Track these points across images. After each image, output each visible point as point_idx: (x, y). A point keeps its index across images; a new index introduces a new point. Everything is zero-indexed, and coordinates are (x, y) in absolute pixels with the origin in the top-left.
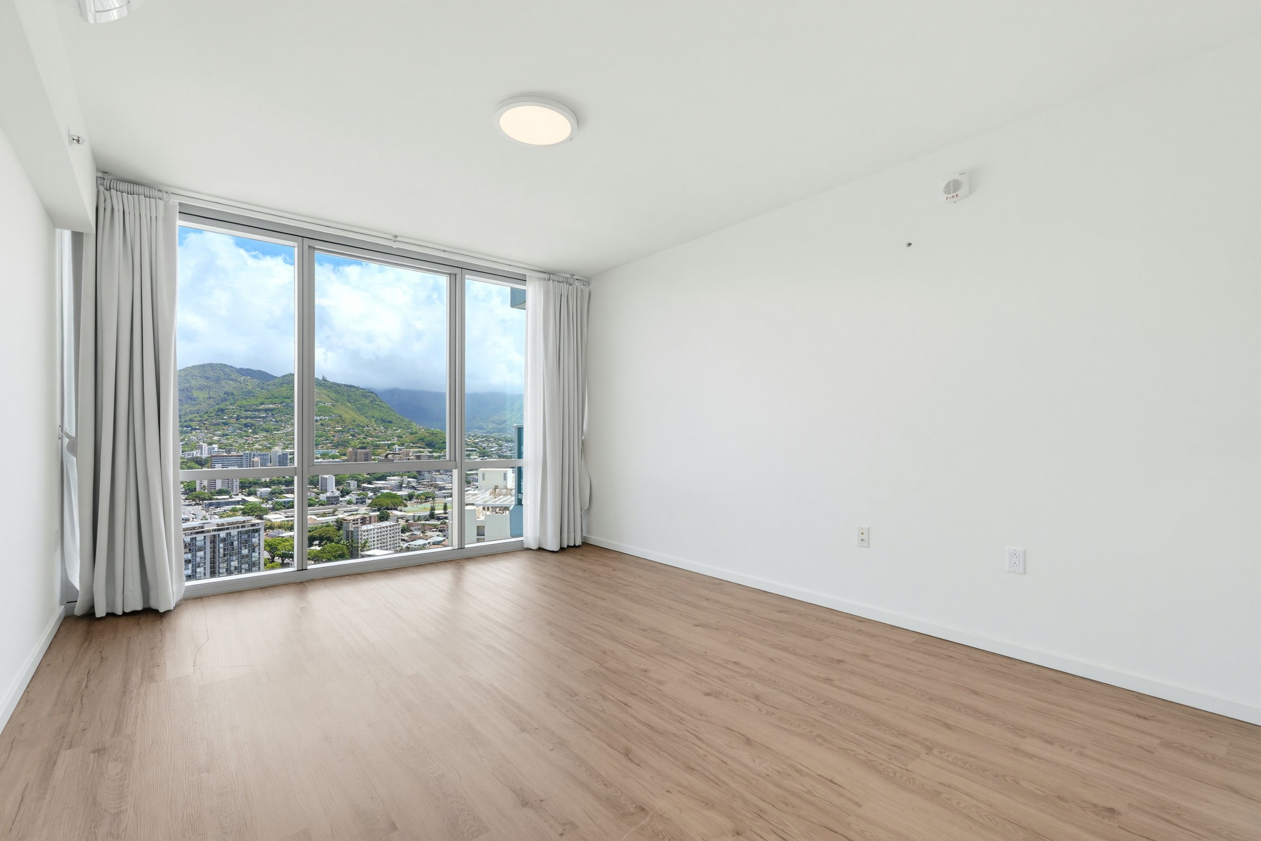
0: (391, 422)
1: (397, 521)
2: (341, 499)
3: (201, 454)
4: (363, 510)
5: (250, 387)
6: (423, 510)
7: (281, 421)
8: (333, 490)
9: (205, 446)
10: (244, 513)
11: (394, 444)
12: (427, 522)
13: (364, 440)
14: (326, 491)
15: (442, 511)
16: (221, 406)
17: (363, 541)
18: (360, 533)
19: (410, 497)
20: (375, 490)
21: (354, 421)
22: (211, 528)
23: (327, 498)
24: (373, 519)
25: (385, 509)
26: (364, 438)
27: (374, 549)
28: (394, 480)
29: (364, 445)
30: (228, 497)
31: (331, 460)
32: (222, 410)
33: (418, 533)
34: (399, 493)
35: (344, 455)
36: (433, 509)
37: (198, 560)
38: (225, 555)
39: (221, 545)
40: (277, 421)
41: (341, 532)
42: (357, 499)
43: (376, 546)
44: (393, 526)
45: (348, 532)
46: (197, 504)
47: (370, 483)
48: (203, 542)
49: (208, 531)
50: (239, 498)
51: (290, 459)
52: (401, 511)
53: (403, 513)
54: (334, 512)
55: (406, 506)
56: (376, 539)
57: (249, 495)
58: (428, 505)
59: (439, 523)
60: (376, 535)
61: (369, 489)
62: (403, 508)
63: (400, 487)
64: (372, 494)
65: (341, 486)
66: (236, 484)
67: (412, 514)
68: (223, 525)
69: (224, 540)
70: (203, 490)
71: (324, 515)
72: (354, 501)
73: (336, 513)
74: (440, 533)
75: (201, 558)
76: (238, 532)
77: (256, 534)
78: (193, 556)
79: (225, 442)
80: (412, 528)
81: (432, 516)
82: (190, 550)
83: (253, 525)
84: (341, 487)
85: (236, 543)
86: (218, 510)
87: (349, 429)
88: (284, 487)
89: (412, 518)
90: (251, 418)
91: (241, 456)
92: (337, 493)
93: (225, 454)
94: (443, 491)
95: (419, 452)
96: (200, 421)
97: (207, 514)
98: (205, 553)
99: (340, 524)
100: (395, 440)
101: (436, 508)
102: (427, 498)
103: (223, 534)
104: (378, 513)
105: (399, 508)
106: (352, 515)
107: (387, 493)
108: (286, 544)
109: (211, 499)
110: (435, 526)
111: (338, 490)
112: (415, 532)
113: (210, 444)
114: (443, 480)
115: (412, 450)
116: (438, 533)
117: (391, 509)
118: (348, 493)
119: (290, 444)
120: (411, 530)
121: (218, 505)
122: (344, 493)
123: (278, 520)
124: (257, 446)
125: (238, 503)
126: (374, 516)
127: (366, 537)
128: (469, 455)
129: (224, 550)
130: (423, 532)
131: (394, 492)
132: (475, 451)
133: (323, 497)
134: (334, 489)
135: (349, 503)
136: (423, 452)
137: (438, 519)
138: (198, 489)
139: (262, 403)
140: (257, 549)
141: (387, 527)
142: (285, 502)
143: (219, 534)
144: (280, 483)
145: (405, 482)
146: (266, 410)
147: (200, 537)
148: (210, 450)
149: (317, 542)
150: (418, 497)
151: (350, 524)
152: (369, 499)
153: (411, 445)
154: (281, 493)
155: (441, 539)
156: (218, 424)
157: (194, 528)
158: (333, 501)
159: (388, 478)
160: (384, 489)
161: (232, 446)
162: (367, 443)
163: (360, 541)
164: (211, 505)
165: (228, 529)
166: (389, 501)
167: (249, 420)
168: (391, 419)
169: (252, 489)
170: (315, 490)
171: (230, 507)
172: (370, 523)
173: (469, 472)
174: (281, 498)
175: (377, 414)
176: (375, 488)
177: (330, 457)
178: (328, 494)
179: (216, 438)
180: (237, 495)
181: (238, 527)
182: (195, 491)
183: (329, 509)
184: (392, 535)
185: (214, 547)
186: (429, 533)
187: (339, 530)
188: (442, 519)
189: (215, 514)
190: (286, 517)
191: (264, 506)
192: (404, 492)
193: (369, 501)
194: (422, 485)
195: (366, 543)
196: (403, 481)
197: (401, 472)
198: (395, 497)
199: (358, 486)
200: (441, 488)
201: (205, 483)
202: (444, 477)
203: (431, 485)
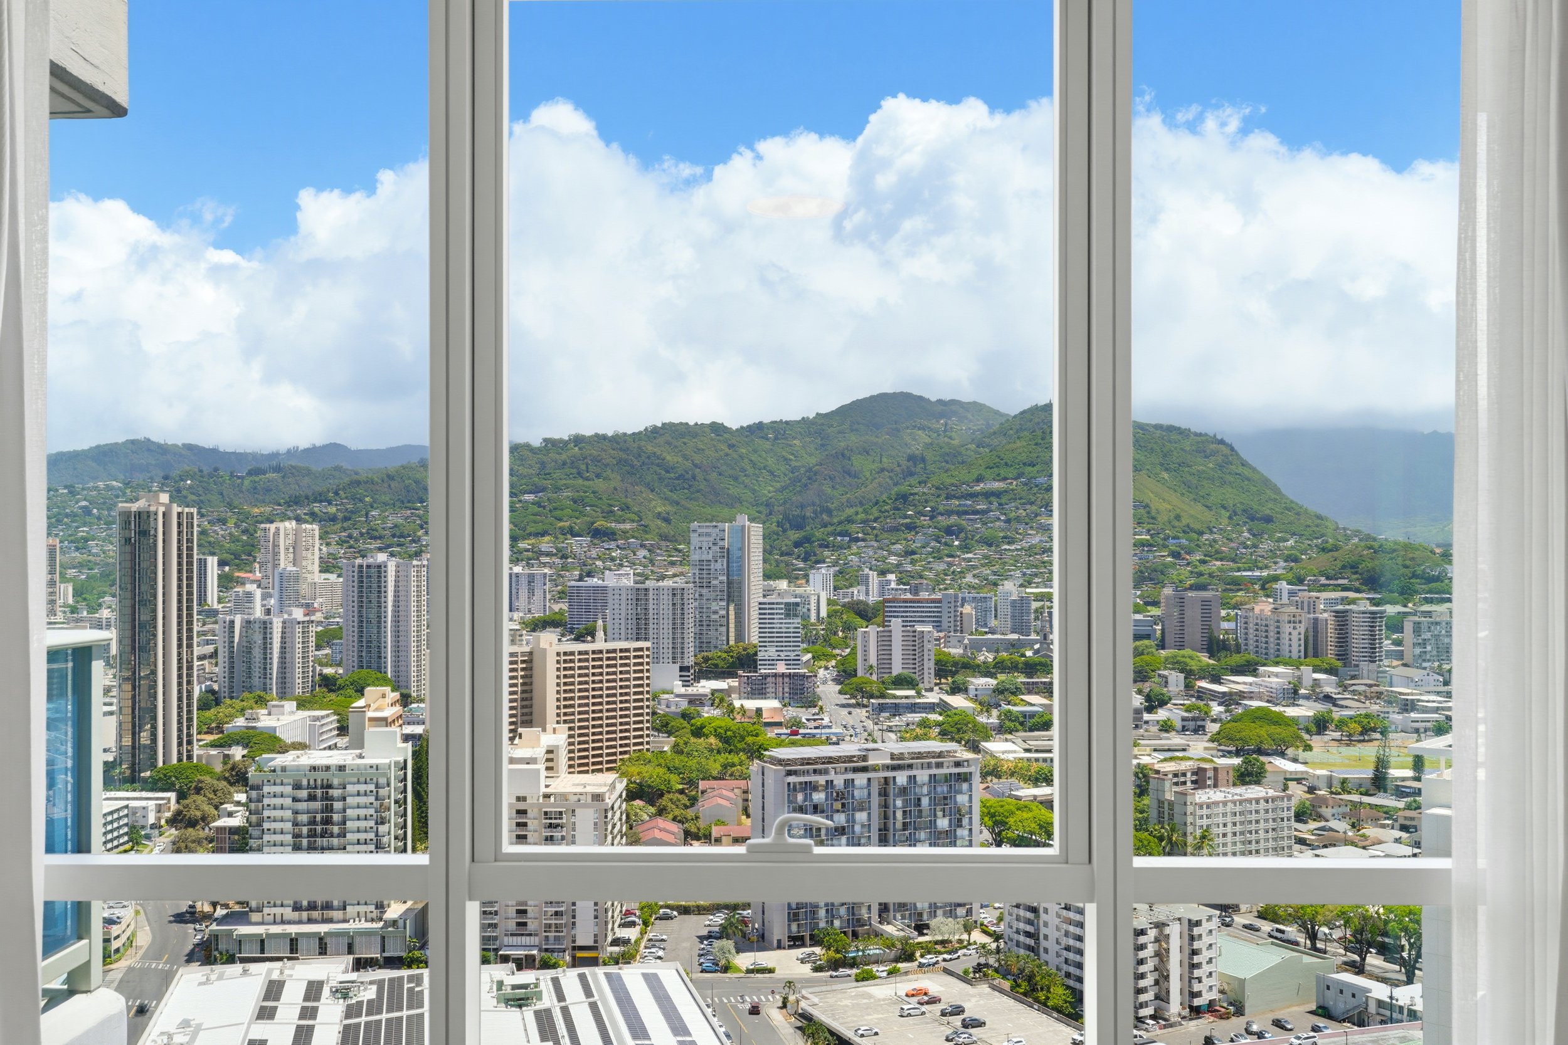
0: (1268, 520)
1: (1285, 788)
2: (1146, 716)
3: (867, 594)
4: (1199, 748)
5: (956, 442)
6: (1354, 762)
7: (1018, 519)
9: (874, 578)
10: (944, 735)
11: (1276, 579)
12: (1366, 799)
13: (1202, 568)
15: (1409, 773)
16: (904, 488)
17: (1198, 833)
18: (1190, 809)
19: (1320, 725)
20: (1228, 700)
21: (1178, 518)
22: (880, 762)
24: (1222, 776)
25: (1254, 752)
26: (1203, 562)
27: (1225, 854)
28: (1277, 675)
29: (1202, 580)
30: (912, 693)
32: (904, 498)
33: (1341, 826)
34: (1291, 712)
35: (1155, 604)
36: (1381, 765)
37: (857, 828)
38: (905, 826)
39: (899, 803)
40: (1008, 521)
41: (1146, 800)
42: (1184, 719)
43: (1229, 849)
44: (1274, 799)
45: (1161, 803)
46: (858, 705)
47: (1217, 680)
48: (866, 792)
49: (875, 769)
50: (932, 698)
51: (1036, 611)
52: (1295, 760)
53: (1300, 767)
55: (1308, 748)
56: (1229, 829)
57: (955, 690)
58: (1369, 751)
59: (1401, 804)
60: (1229, 819)
61: (1214, 696)
62: (1302, 755)
63: (1293, 695)
64: (1222, 709)
65: (1147, 684)
66: (930, 666)
67: (1324, 772)
68: (901, 757)
69: (904, 791)
70: (868, 675)
72: (1178, 724)
73: (1135, 751)
74: (1404, 835)
75: (863, 826)
76: (930, 775)
77: (965, 786)
78: (848, 821)
79: (909, 568)
80: (1326, 811)
81: (1379, 782)
82: (843, 805)
83: (958, 764)
84: (1146, 687)
85: (925, 801)
86: (896, 721)
87: (1166, 538)
88: (1022, 679)
89: (1322, 784)
90: (960, 514)
91: (939, 601)
92: (1139, 702)
93: (909, 596)
94: (1413, 715)
95: (1344, 600)
96: (864, 522)
97: (876, 727)
98: (869, 814)
99: (1145, 781)
100: (1280, 568)
101: (1393, 760)
102: (1365, 731)
103: (902, 778)
104: (1237, 761)
105: (1290, 752)
106: (1171, 759)
107: (1259, 708)
108: (1025, 815)
109: (883, 696)
110: (1388, 813)
111: (1139, 692)
112: (1333, 824)
113: (883, 573)
114: (1409, 680)
115: (1324, 595)
116: (1398, 834)
117: (1268, 754)
118: (1163, 703)
119: (1036, 575)
120: (1320, 817)
121: (896, 710)
122: (1154, 702)
123: (1011, 757)
124: (969, 579)
125: (931, 708)
126: (1227, 768)
127: (1205, 821)
129: (904, 812)
130: (1353, 826)
131: (1277, 709)
135: (1166, 727)
136: (1353, 602)
137: (1398, 792)
138: (860, 673)
139: (979, 479)
140: (965, 821)
141: (1257, 801)
142: (1024, 714)
143: (894, 778)
144: (1014, 667)
145: (1307, 682)
146: (987, 495)
147: (860, 779)
148: (883, 586)
150: (1341, 725)
151: (1167, 784)
152: (1214, 721)
153: (1323, 580)
154: (1016, 692)
156: (895, 529)
157: (850, 759)
159: (1262, 669)
160: (1251, 698)
161: (921, 577)
162: (1211, 575)
163: (1190, 829)
164: (882, 708)
165: (910, 766)
166: (1262, 732)
167: (954, 519)
168: (1268, 512)
169: (959, 678)
171: (916, 717)
172: (1215, 786)
174: (1015, 705)
175: (1231, 496)
176: (1230, 694)
179: (893, 560)
180: (931, 690)
181: (929, 766)
182: (856, 675)
184: (1271, 824)
185: (886, 806)
186: (1371, 831)
187: (1140, 794)
188: (1408, 795)
189: (890, 730)
190: (1027, 750)
191: (982, 719)
192: (1304, 711)
193: (1213, 728)
194: (1354, 692)
195: (1203, 837)
196: (1300, 678)
197: (1295, 655)
198: (1279, 720)
199: (1188, 686)
200: (1408, 706)
201: (873, 660)
202: (1416, 674)
203: (1379, 695)
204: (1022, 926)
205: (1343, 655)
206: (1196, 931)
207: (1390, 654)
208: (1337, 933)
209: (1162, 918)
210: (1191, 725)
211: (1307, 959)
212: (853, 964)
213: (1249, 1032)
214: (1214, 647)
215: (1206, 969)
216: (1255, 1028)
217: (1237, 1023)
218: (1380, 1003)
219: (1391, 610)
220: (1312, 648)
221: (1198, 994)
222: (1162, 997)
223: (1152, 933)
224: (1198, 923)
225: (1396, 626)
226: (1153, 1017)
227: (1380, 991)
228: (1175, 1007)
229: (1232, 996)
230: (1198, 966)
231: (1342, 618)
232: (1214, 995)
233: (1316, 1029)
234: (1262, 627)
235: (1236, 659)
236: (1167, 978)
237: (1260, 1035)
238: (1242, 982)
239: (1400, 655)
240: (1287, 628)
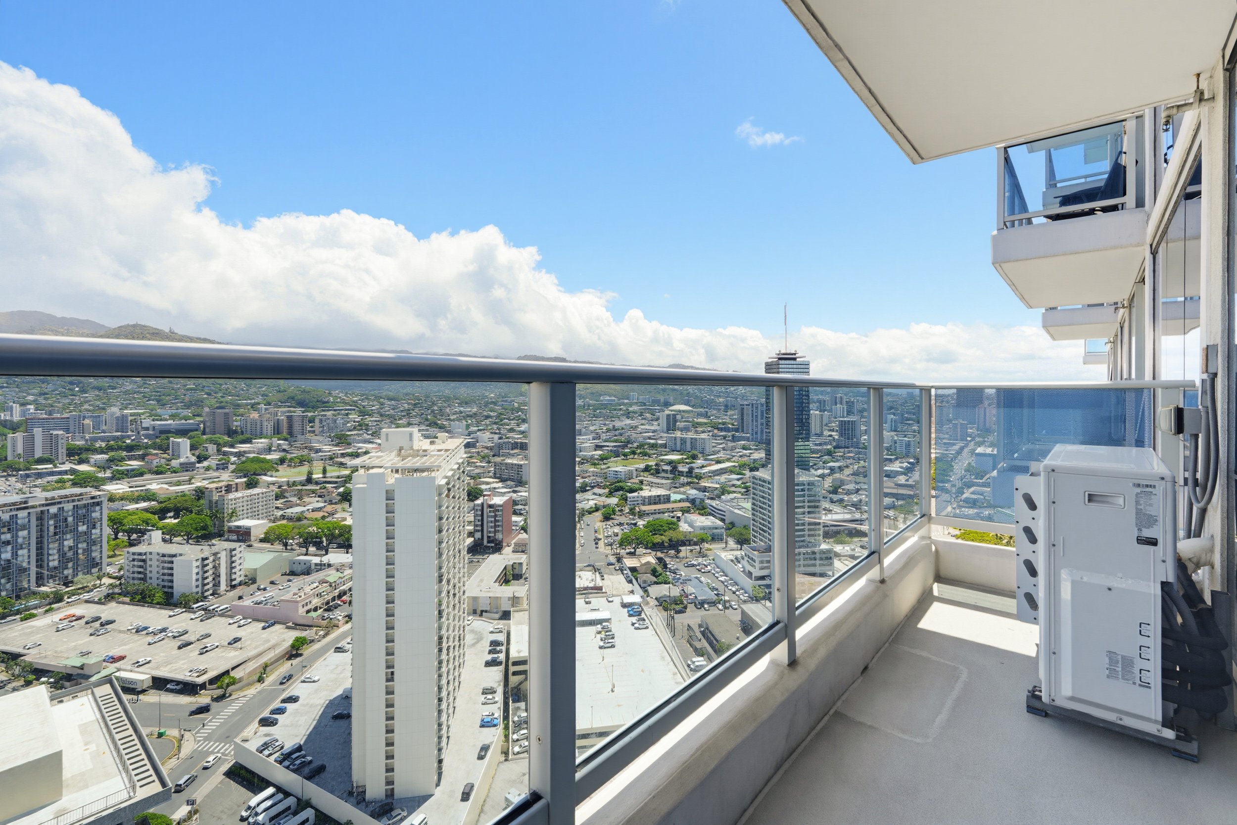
1: (268, 487)
2: (197, 465)
3: (12, 416)
4: (226, 477)
6: (298, 474)
8: (186, 455)
9: (17, 408)
10: (75, 484)
11: (259, 404)
12: (304, 488)
13: (222, 399)
14: (179, 457)
15: (321, 476)
17: (230, 511)
18: (226, 502)
19: (282, 461)
20: (239, 455)
22: (37, 503)
23: (181, 464)
24: (239, 487)
25: (252, 475)
26: (222, 397)
27: (243, 519)
28: (261, 443)
29: (222, 404)
30: (51, 466)
31: (183, 421)
33: (294, 500)
34: (268, 457)
35: (198, 415)
36: (310, 473)
37: (20, 540)
38: (55, 534)
39: (51, 522)
41: (202, 501)
42: (217, 465)
43: (245, 516)
44: (266, 492)
45: (210, 501)
46: (9, 475)
47: (232, 446)
48: (27, 520)
49: (33, 507)
50: (67, 467)
51: (131, 421)
52: (271, 476)
53: (274, 479)
54: (190, 480)
55: (277, 471)
56: (245, 508)
57: (81, 462)
58: (305, 469)
59: (318, 488)
60: (245, 504)
61: (232, 453)
62: (274, 474)
63: (269, 450)
64: (236, 459)
65: (197, 451)
66: (62, 451)
67: (285, 479)
68: (53, 498)
69: (55, 516)
70: (17, 459)
71: (178, 483)
72: (215, 467)
73: (193, 481)
74: (320, 499)
75: (24, 538)
76: (74, 506)
77: (98, 508)
78: (13, 537)
79: (44, 402)
80: (287, 494)
81: (309, 480)
82: (9, 529)
83: (93, 498)
84: (197, 453)
85: (70, 519)
86: (39, 482)
87: (204, 387)
88: (124, 453)
89: (285, 484)
91: (68, 418)
92: (193, 459)
93: (45, 416)
94: (320, 454)
95: (288, 412)
97: (24, 486)
98: (29, 532)
99: (200, 493)
100: (259, 399)
101: (314, 472)
102: (302, 462)
103: (53, 510)
104: (245, 479)
105: (269, 473)
106: (213, 482)
107: (254, 457)
108: (133, 517)
109: (29, 469)
110: (313, 492)
111: (193, 455)
112: (291, 499)
113: (22, 405)
114: (319, 442)
115: (280, 410)
116: (318, 499)
117: (259, 475)
118: (206, 459)
119: (130, 404)
120: (285, 497)
121: (40, 475)
122: (201, 459)
123: (121, 491)
124: (86, 406)
125: (65, 472)
126: (241, 483)
127: (233, 506)
128: (347, 414)
129: (56, 527)
130: (299, 498)
131: (262, 456)
132: (354, 410)
133: (175, 463)
134: (189, 454)
135: (208, 469)
136: (294, 412)
137: (317, 483)
138: (9, 458)
140: (98, 525)
141: (258, 495)
142: (128, 471)
143: (48, 510)
144: (120, 448)
145: (275, 444)
147: (22, 514)
148: (23, 413)
149: (171, 514)
150: (291, 460)
151: (214, 493)
152: (232, 464)
153: (280, 404)
154: (122, 459)
155: (322, 505)
156: (31, 382)
157: (14, 504)
158: (187, 467)
159: (254, 441)
160: (249, 453)
161: (52, 406)
162: (226, 402)
163: (226, 511)
164: (28, 476)
166: (256, 466)
169: (84, 456)
170: (165, 456)
171: (55, 478)
172: (237, 491)
173: (349, 433)
174: (121, 466)
176: (240, 452)
177: (181, 419)
178: (182, 460)
179: (31, 398)
180: (64, 463)
181: (73, 501)
182: (6, 459)
183: (185, 476)
184: (265, 503)
185: (42, 525)
186: (306, 499)
187: (199, 499)
188: (321, 484)
189: (36, 486)
190: (130, 487)
191: (101, 475)
192: (274, 456)
193: (232, 467)
194: (295, 447)
195: (233, 513)
196: (272, 444)
197: (269, 434)
198: (264, 461)
199: (219, 450)
200: (318, 451)
201: (20, 450)
202: (320, 438)
203: (306, 447)
204: (136, 569)
205: (291, 433)
206: (234, 553)
207: (309, 432)
208: (296, 541)
209: (216, 551)
210: (221, 467)
211: (285, 554)
212: (18, 612)
213: (259, 589)
214: (231, 433)
215: (238, 568)
216: (262, 587)
217: (255, 586)
218: (316, 564)
219: (310, 414)
220: (277, 431)
221: (235, 579)
222: (217, 585)
223: (211, 559)
224: (234, 550)
225: (312, 421)
226: (211, 595)
227: (316, 560)
228: (223, 587)
229: (250, 577)
230: (235, 567)
231: (290, 418)
232: (242, 578)
233: (289, 581)
234: (254, 422)
235: (241, 437)
236: (219, 576)
237: (265, 589)
238: (255, 570)
239: (313, 432)
240: (265, 424)
